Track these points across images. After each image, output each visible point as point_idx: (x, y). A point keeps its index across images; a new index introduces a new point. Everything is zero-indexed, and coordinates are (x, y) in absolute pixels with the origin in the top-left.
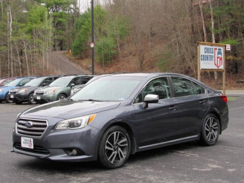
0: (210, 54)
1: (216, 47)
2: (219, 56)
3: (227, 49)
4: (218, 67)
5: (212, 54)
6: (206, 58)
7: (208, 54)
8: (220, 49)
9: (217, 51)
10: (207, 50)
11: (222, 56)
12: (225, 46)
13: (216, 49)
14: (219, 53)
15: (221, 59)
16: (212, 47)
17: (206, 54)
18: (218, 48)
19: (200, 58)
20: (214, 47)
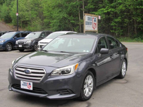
0: (90, 21)
1: (94, 17)
2: (95, 22)
3: (99, 19)
4: (94, 29)
5: (91, 21)
6: (88, 23)
7: (89, 21)
8: (95, 18)
9: (94, 19)
10: (89, 19)
11: (97, 22)
12: (98, 17)
13: (93, 18)
14: (95, 21)
15: (96, 24)
16: (91, 17)
17: (88, 21)
18: (94, 18)
19: (85, 23)
20: (92, 17)
